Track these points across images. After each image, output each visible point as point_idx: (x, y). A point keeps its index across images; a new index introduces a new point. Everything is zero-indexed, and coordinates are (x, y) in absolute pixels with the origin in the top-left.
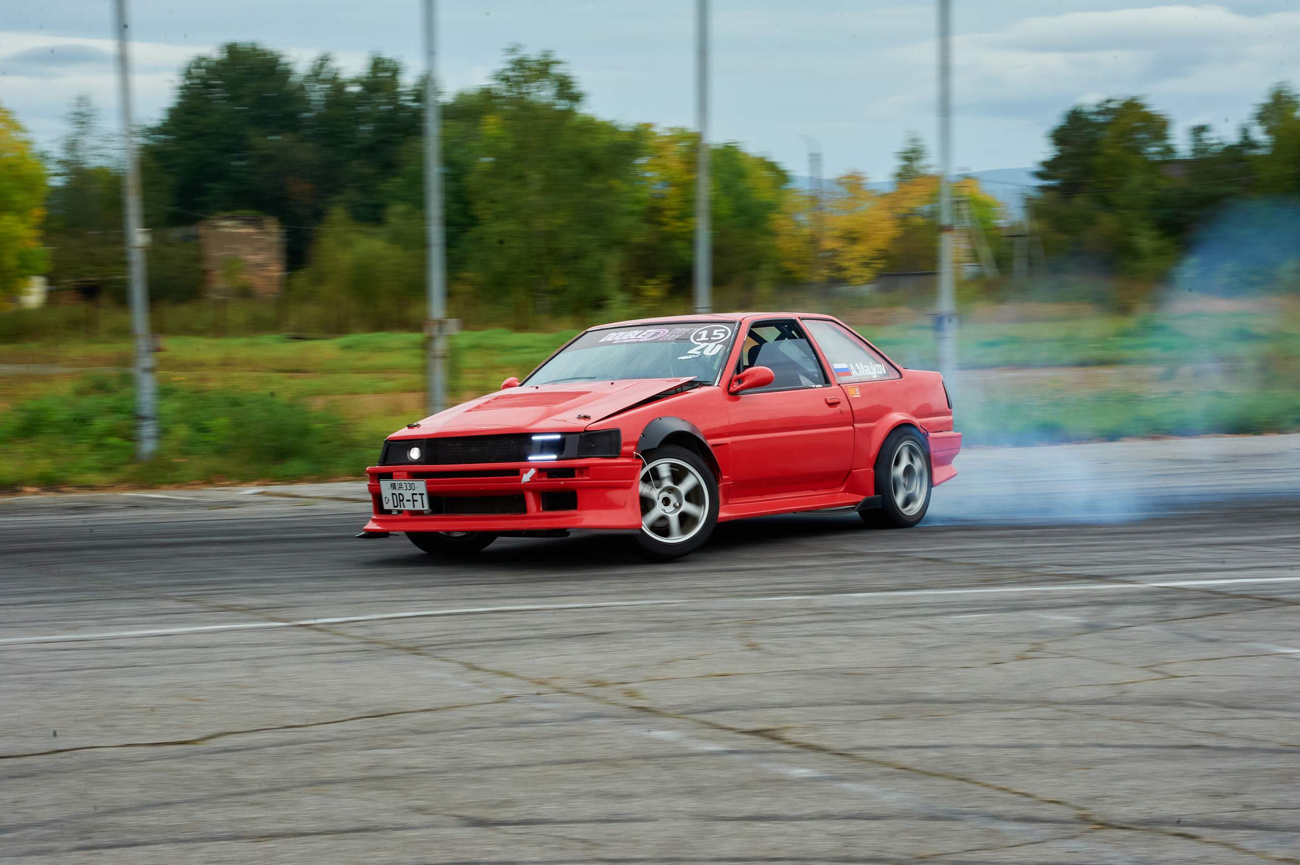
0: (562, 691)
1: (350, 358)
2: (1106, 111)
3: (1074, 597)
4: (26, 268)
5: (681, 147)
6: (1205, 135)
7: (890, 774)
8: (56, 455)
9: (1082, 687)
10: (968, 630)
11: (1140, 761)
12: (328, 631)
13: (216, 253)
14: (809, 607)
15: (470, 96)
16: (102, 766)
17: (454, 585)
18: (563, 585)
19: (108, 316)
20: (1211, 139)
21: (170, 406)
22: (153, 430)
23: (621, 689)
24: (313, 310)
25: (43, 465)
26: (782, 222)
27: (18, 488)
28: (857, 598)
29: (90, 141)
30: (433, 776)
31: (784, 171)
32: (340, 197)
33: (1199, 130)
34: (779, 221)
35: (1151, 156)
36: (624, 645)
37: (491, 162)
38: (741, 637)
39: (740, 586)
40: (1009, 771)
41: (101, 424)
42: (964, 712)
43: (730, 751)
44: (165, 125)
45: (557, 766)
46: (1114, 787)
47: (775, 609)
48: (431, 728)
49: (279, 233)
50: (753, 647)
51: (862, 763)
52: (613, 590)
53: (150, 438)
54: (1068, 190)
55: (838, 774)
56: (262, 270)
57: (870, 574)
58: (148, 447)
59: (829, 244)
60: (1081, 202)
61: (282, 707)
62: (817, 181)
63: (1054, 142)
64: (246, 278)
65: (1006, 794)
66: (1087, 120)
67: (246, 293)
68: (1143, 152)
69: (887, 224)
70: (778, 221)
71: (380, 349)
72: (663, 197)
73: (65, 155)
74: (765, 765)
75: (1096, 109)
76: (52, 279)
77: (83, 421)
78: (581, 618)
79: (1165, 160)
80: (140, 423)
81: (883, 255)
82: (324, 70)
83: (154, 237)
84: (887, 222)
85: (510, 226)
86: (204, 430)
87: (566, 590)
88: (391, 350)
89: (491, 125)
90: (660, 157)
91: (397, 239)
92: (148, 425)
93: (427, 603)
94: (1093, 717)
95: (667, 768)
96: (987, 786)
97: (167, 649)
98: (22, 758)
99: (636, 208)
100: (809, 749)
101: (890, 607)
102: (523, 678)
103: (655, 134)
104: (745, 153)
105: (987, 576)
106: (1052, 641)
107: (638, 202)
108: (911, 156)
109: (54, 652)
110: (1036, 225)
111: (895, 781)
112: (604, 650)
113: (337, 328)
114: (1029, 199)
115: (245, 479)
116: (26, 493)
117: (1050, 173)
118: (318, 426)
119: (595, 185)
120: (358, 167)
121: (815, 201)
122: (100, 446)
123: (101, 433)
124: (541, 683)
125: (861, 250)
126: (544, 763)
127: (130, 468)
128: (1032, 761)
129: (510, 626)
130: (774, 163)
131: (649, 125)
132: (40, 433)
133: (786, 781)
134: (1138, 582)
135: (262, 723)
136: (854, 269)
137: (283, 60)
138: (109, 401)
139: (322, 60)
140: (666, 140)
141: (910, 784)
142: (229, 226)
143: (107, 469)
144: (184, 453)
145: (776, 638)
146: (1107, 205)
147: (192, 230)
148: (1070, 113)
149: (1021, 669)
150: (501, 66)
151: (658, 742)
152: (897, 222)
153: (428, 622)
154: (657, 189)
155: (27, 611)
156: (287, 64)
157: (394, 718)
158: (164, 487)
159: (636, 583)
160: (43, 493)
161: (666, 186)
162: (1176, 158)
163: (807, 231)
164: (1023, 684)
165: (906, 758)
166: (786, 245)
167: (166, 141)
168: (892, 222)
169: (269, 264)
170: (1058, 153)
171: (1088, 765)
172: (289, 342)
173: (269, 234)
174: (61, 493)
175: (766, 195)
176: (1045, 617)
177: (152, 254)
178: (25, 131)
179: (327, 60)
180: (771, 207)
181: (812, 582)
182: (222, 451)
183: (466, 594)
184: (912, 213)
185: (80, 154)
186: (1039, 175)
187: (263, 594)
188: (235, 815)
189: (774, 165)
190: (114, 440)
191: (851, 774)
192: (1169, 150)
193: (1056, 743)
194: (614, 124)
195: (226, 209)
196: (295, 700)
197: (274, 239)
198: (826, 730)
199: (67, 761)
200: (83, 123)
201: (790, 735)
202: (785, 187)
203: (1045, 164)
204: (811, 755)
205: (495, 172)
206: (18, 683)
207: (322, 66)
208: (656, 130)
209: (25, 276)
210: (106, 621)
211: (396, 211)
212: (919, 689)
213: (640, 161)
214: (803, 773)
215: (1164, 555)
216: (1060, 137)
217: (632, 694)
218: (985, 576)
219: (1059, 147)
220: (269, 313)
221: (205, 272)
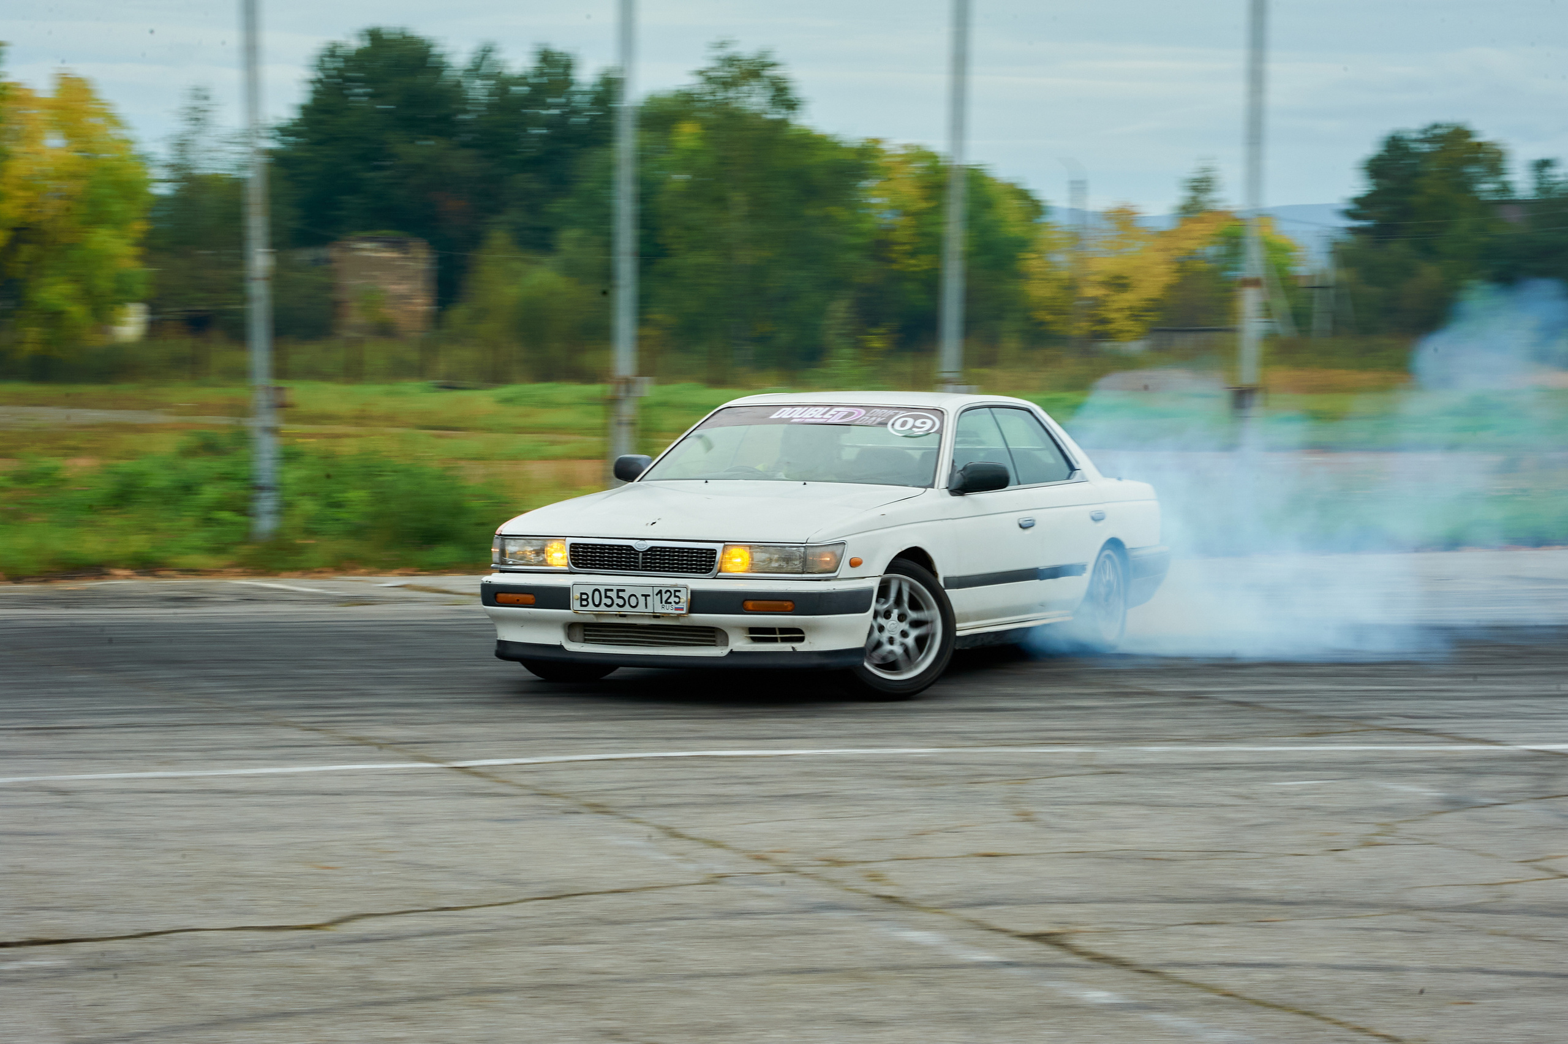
0: (789, 870)
1: (511, 415)
2: (1433, 138)
3: (1425, 761)
4: (123, 294)
5: (917, 167)
6: (1549, 171)
7: (1214, 1002)
8: (153, 530)
9: (1448, 887)
10: (1297, 802)
11: (1535, 995)
12: (490, 777)
13: (353, 283)
14: (1090, 763)
15: (664, 100)
16: (204, 957)
17: (645, 719)
18: (781, 722)
19: (222, 354)
20: (1556, 176)
21: (293, 474)
22: (273, 503)
23: (861, 871)
24: (466, 354)
25: (138, 543)
26: (1034, 263)
27: (105, 570)
28: (1152, 754)
29: (204, 141)
30: (627, 985)
31: (1038, 201)
32: (502, 218)
33: (1543, 165)
34: (1032, 263)
35: (1484, 194)
36: (863, 808)
37: (688, 181)
38: (1007, 802)
39: (1006, 732)
40: (1366, 1004)
41: (210, 493)
42: (1301, 917)
43: (1005, 962)
44: (295, 125)
45: (785, 977)
46: (1504, 1031)
47: (1050, 766)
48: (619, 918)
49: (427, 259)
50: (1026, 817)
51: (1176, 986)
52: (845, 732)
53: (270, 513)
54: (1382, 233)
55: (1145, 1000)
56: (405, 303)
57: (1164, 721)
58: (266, 524)
59: (1091, 292)
60: (1398, 248)
61: (432, 881)
62: (1081, 214)
63: (1369, 173)
64: (388, 312)
65: (1366, 1037)
66: (1407, 148)
67: (385, 330)
68: (1476, 189)
69: (1162, 268)
70: (1030, 262)
71: (548, 404)
72: (891, 229)
73: (171, 157)
74: (1051, 984)
75: (1421, 136)
76: (154, 306)
77: (188, 488)
78: (807, 769)
79: (1502, 200)
80: (257, 495)
81: (1155, 305)
82: (485, 63)
83: (279, 260)
84: (1162, 267)
85: (705, 258)
86: (338, 505)
87: (786, 731)
88: (559, 405)
89: (687, 134)
90: (890, 179)
91: (571, 270)
92: (267, 498)
93: (612, 743)
94: (1470, 930)
95: (927, 984)
96: (1340, 1024)
97: (288, 795)
98: (102, 942)
99: (859, 241)
100: (1107, 962)
101: (1194, 766)
102: (736, 850)
103: (883, 151)
104: (992, 178)
105: (1313, 728)
106: (1407, 821)
107: (860, 234)
108: (1201, 185)
109: (147, 795)
110: (1344, 275)
111: (1223, 1013)
112: (838, 815)
113: (495, 377)
114: (1336, 243)
115: (385, 567)
116: (115, 577)
117: (1363, 212)
118: (476, 504)
119: (811, 212)
120: (527, 182)
121: (1076, 238)
122: (208, 521)
123: (210, 505)
124: (760, 859)
125: (1128, 299)
126: (768, 972)
127: (245, 550)
128: (1394, 990)
129: (718, 778)
130: (1026, 191)
131: (877, 141)
132: (136, 502)
133: (1080, 1007)
134: (1506, 743)
135: (408, 903)
136: (1120, 322)
137: (435, 51)
138: (219, 465)
139: (484, 51)
140: (899, 159)
141: (1242, 1017)
142: (369, 250)
143: (218, 550)
144: (310, 532)
145: (1052, 805)
146: (1429, 252)
147: (323, 252)
148: (1390, 140)
149: (1367, 858)
150: (703, 65)
151: (911, 946)
152: (1174, 267)
153: (616, 769)
154: (884, 219)
155: (114, 736)
156: (441, 56)
157: (576, 901)
158: (284, 574)
159: (871, 723)
160: (138, 577)
161: (897, 215)
162: (1513, 198)
163: (1065, 274)
164: (1373, 880)
165: (1231, 980)
166: (1038, 291)
167: (296, 144)
168: (1168, 266)
169: (412, 295)
170: (1374, 188)
171: (1468, 998)
172: (435, 392)
173: (414, 259)
174: (158, 578)
175: (1014, 228)
176: (1391, 787)
177: (278, 280)
178: (128, 128)
179: (489, 51)
180: (1022, 244)
181: (1095, 730)
182: (356, 532)
183: (662, 731)
184: (1192, 256)
185: (192, 156)
186: (1350, 214)
187: (406, 724)
188: (373, 1034)
189: (1026, 194)
190: (225, 515)
191: (1165, 1001)
192: (1505, 188)
193: (1424, 966)
194: (836, 140)
195: (365, 228)
196: (449, 871)
197: (422, 266)
198: (1125, 936)
199: (160, 948)
200: (197, 119)
201: (1080, 942)
202: (1038, 220)
203: (1357, 200)
204: (1110, 971)
205: (693, 192)
206: (101, 837)
207: (483, 58)
208: (883, 146)
209: (121, 303)
210: (212, 754)
211: (569, 237)
212: (1241, 884)
213: (865, 183)
214: (1101, 998)
215: (1532, 706)
216: (1376, 168)
217: (875, 877)
218: (1310, 728)
219: (1374, 180)
220: (413, 356)
221: (336, 303)
